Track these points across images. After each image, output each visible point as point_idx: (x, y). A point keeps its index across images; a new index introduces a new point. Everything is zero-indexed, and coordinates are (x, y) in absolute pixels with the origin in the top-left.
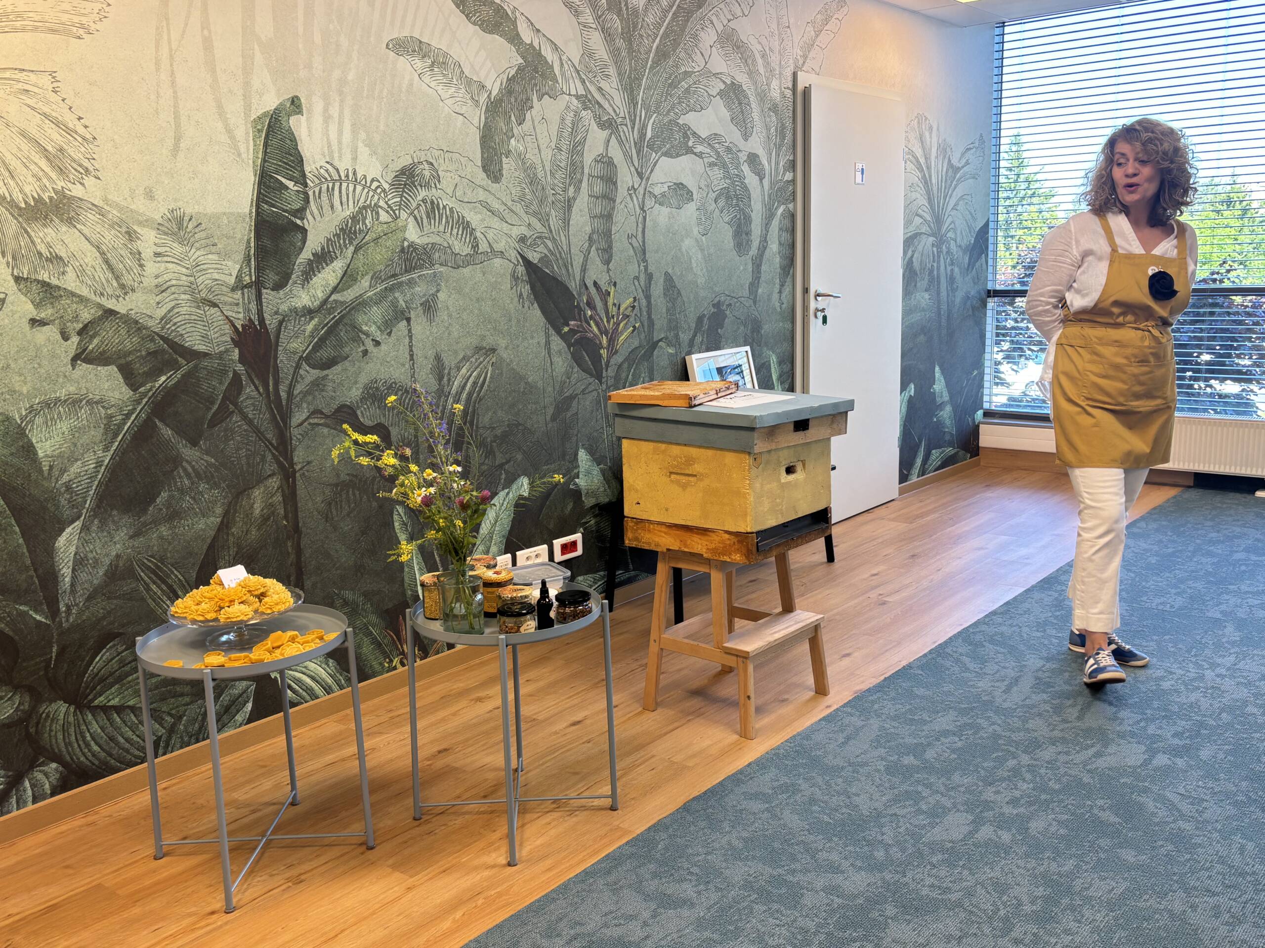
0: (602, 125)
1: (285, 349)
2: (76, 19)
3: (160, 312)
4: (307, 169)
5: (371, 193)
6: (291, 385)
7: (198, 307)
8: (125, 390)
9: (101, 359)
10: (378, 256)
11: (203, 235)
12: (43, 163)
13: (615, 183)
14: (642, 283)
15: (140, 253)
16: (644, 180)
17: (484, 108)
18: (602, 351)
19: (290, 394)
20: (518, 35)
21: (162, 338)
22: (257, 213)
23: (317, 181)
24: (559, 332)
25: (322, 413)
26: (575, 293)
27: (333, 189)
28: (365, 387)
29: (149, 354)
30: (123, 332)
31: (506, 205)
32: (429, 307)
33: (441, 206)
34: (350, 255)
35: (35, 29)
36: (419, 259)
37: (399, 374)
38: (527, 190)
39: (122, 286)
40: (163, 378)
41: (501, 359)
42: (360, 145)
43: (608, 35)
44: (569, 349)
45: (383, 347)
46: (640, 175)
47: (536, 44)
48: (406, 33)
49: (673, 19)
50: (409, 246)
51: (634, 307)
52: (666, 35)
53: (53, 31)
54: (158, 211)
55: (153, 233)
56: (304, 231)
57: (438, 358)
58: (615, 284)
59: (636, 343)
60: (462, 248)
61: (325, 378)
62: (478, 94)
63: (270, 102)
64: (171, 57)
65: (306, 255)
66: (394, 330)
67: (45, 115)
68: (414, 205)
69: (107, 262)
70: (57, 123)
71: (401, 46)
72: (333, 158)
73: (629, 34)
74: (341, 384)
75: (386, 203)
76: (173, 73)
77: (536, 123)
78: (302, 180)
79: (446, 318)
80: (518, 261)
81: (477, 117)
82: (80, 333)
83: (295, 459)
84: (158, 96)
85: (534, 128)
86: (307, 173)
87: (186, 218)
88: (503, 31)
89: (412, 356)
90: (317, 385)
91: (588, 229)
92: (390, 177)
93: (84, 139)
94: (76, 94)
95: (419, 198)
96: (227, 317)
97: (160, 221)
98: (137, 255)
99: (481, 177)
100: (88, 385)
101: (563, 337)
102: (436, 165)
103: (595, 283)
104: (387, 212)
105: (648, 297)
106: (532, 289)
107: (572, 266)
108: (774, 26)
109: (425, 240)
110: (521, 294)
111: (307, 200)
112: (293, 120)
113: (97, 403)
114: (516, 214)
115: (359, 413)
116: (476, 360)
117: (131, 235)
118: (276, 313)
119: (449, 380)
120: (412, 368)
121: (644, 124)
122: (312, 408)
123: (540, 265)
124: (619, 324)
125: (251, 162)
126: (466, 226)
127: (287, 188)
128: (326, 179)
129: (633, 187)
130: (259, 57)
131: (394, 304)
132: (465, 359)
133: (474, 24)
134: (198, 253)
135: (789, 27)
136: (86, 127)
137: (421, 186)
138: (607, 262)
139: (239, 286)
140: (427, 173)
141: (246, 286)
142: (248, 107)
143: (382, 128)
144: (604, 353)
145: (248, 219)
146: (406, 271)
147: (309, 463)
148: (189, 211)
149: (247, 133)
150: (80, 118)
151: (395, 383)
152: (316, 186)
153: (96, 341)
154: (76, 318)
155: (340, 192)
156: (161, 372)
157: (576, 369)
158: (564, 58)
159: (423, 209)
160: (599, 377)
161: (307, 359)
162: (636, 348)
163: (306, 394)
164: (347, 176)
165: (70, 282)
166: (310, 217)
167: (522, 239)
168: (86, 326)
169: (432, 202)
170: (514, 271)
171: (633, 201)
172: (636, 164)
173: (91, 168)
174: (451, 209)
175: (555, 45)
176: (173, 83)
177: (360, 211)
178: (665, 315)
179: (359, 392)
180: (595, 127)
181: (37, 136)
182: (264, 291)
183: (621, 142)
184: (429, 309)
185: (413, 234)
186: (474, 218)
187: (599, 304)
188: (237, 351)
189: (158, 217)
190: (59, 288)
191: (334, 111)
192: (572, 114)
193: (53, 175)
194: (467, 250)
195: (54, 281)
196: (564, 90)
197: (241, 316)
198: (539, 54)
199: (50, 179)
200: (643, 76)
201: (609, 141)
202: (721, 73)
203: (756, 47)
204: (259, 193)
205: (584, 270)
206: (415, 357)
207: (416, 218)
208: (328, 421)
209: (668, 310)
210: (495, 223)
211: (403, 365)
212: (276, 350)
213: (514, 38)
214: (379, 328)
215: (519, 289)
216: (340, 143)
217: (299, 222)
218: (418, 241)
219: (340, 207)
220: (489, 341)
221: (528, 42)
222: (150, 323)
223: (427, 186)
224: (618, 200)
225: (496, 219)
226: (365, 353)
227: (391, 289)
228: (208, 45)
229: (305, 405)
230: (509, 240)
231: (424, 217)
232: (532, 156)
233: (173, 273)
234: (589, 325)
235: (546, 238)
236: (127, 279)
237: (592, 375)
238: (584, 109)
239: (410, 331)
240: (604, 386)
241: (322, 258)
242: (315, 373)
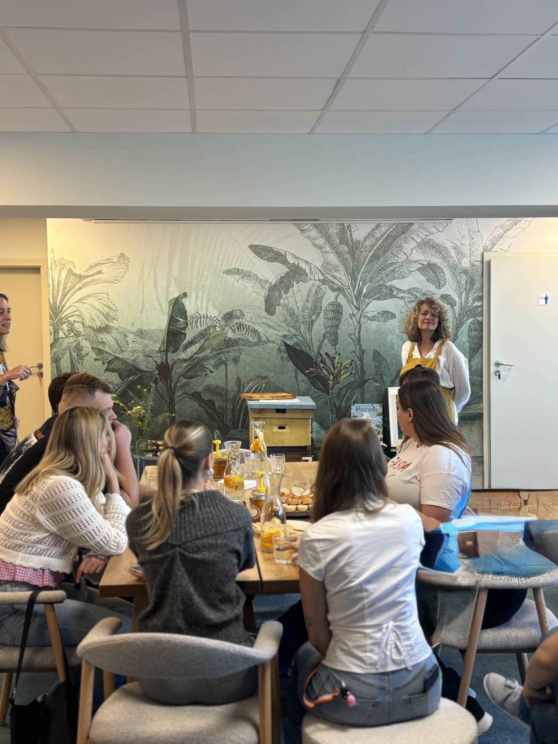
0: (333, 290)
1: (175, 372)
2: (115, 278)
3: (132, 358)
4: (188, 315)
5: (213, 322)
6: (176, 383)
7: (145, 357)
8: (119, 379)
9: (113, 371)
10: (214, 343)
11: (149, 336)
12: (102, 317)
13: (341, 313)
14: (358, 354)
15: (128, 341)
16: (361, 311)
17: (267, 289)
18: (329, 382)
19: (175, 386)
20: (287, 261)
21: (132, 366)
22: (168, 329)
23: (191, 318)
24: (303, 373)
25: (187, 394)
26: (313, 357)
27: (198, 321)
28: (205, 386)
29: (128, 370)
30: (120, 363)
31: (276, 324)
32: (236, 360)
33: (244, 325)
34: (203, 342)
35: (104, 282)
36: (232, 344)
37: (221, 383)
38: (288, 318)
39: (122, 350)
40: (132, 378)
41: (270, 381)
42: (210, 306)
43: (339, 254)
44: (309, 380)
45: (214, 373)
46: (358, 309)
47: (297, 263)
48: (232, 267)
49: (384, 241)
50: (228, 339)
51: (351, 364)
52: (378, 249)
53: (109, 282)
54: (134, 329)
55: (133, 335)
56: (185, 334)
57: (239, 379)
58: (339, 354)
59: (353, 379)
60: (253, 339)
61: (189, 382)
62: (265, 284)
63: (176, 295)
64: (143, 285)
65: (185, 342)
66: (219, 368)
67: (104, 305)
68: (232, 325)
69: (118, 343)
70: (108, 307)
71: (229, 272)
72: (198, 311)
73: (352, 252)
74: (195, 385)
75: (220, 325)
76: (143, 289)
77: (295, 292)
78: (186, 318)
79: (244, 364)
80: (282, 344)
81: (264, 292)
82: (108, 363)
83: (176, 408)
84: (138, 296)
85: (294, 294)
86: (188, 316)
87: (143, 331)
88: (279, 260)
89: (226, 378)
90: (186, 384)
91: (323, 332)
92: (222, 316)
93: (115, 310)
94: (114, 298)
95: (234, 322)
96: (155, 361)
97: (135, 332)
98: (127, 342)
99: (265, 314)
100: (109, 378)
101: (306, 375)
102: (242, 311)
103: (326, 354)
104: (220, 328)
105: (361, 360)
106: (288, 355)
107: (313, 346)
108: (466, 233)
109: (236, 337)
110: (282, 357)
111: (187, 324)
112: (184, 300)
113: (111, 383)
114: (282, 327)
115: (202, 395)
116: (257, 381)
117: (126, 336)
118: (173, 360)
119: (243, 387)
120: (226, 381)
121: (361, 288)
122: (183, 391)
123: (293, 346)
124: (341, 371)
125: (167, 313)
126: (255, 332)
127: (180, 321)
128: (195, 318)
129: (353, 314)
130: (173, 282)
131: (220, 359)
132: (252, 380)
133: (265, 260)
134: (147, 341)
135: (479, 231)
136: (115, 307)
137: (235, 318)
138: (335, 345)
139: (160, 351)
140: (238, 314)
141: (162, 351)
142: (167, 297)
143: (219, 299)
144: (331, 383)
145: (165, 331)
146: (226, 348)
147: (180, 409)
148: (145, 329)
149: (166, 305)
150: (114, 305)
151: (219, 386)
152: (191, 320)
153: (112, 366)
154: (107, 359)
155: (200, 322)
156: (131, 376)
157: (313, 388)
158: (312, 266)
159: (236, 326)
160: (327, 392)
161: (183, 376)
162: (353, 382)
163: (181, 387)
164: (204, 316)
165: (106, 349)
166: (188, 330)
167: (285, 336)
168: (110, 361)
169: (240, 324)
170: (279, 348)
171: (352, 319)
172: (356, 304)
173: (116, 318)
174: (249, 326)
175: (307, 262)
176: (143, 293)
177: (208, 327)
178: (374, 368)
179: (203, 388)
180: (330, 291)
181: (102, 310)
182: (168, 353)
183: (345, 296)
184: (236, 361)
185: (230, 335)
186: (259, 329)
187: (328, 362)
188: (157, 371)
189: (134, 331)
190: (103, 350)
191: (200, 296)
192: (316, 287)
193: (105, 320)
194: (256, 340)
195: (102, 349)
196: (312, 278)
197: (160, 360)
198: (298, 266)
199: (104, 321)
200: (362, 268)
201: (338, 296)
202: (419, 260)
203: (448, 245)
204: (169, 323)
205: (320, 347)
206: (228, 377)
207: (232, 329)
208: (189, 396)
209: (375, 366)
210: (271, 330)
211: (223, 380)
212: (171, 372)
213: (285, 262)
214: (213, 367)
215: (281, 355)
216: (201, 306)
217: (183, 332)
218: (233, 337)
219: (200, 327)
220: (265, 374)
221: (292, 262)
222: (129, 361)
223: (238, 318)
224: (343, 320)
225: (271, 329)
226: (206, 375)
227: (219, 354)
228: (155, 281)
229: (181, 390)
230: (277, 336)
231: (236, 329)
232: (292, 305)
233: (138, 347)
234: (322, 370)
235: (298, 335)
236: (123, 348)
237: (322, 391)
238: (323, 285)
239: (226, 368)
240: (330, 397)
241: (191, 343)
242: (185, 380)
